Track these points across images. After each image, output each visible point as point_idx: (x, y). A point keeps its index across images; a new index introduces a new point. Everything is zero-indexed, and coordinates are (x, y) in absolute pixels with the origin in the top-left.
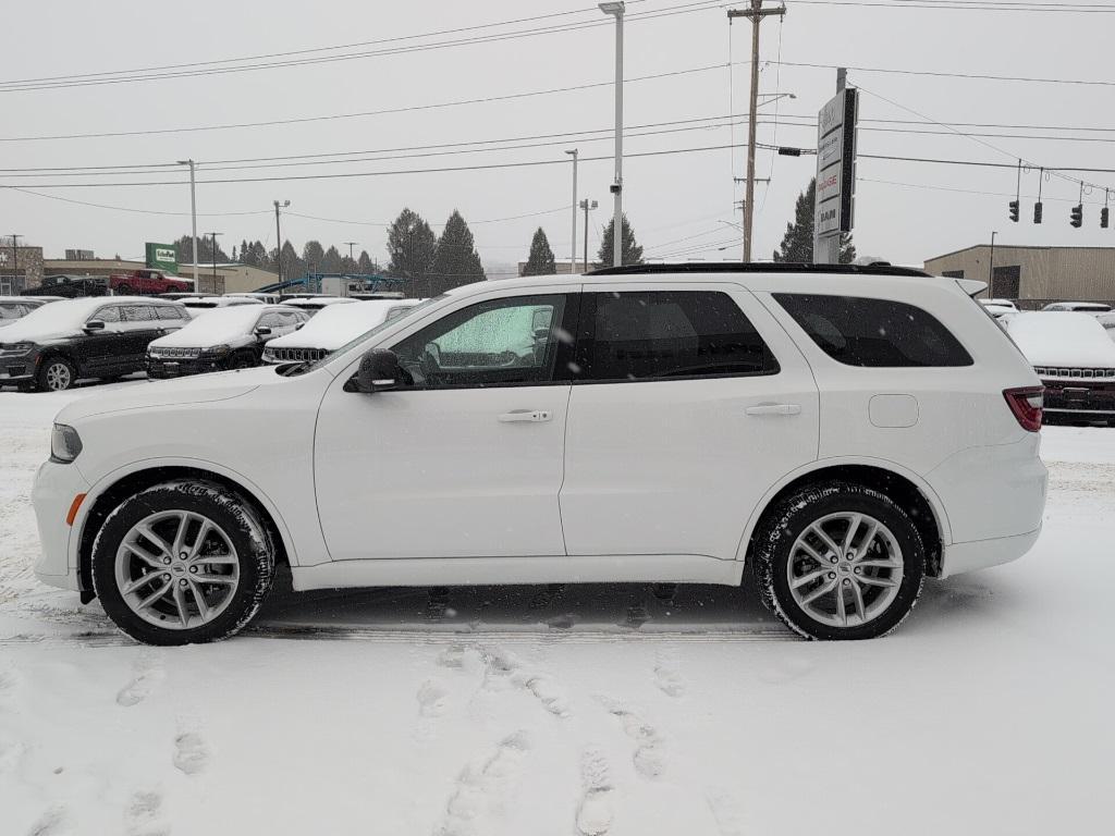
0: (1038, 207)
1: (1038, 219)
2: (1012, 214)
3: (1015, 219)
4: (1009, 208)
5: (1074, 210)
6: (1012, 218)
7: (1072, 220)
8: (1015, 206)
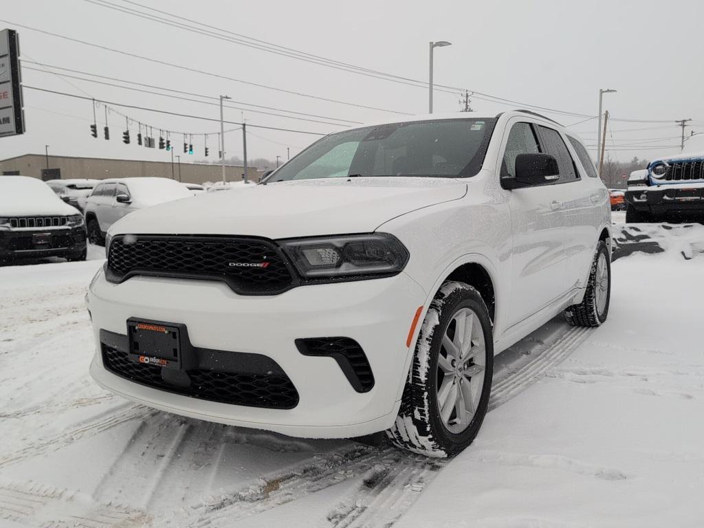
0: (106, 129)
1: (107, 137)
2: (93, 133)
3: (95, 136)
4: (91, 129)
5: (124, 134)
6: (93, 135)
7: (124, 139)
8: (94, 128)
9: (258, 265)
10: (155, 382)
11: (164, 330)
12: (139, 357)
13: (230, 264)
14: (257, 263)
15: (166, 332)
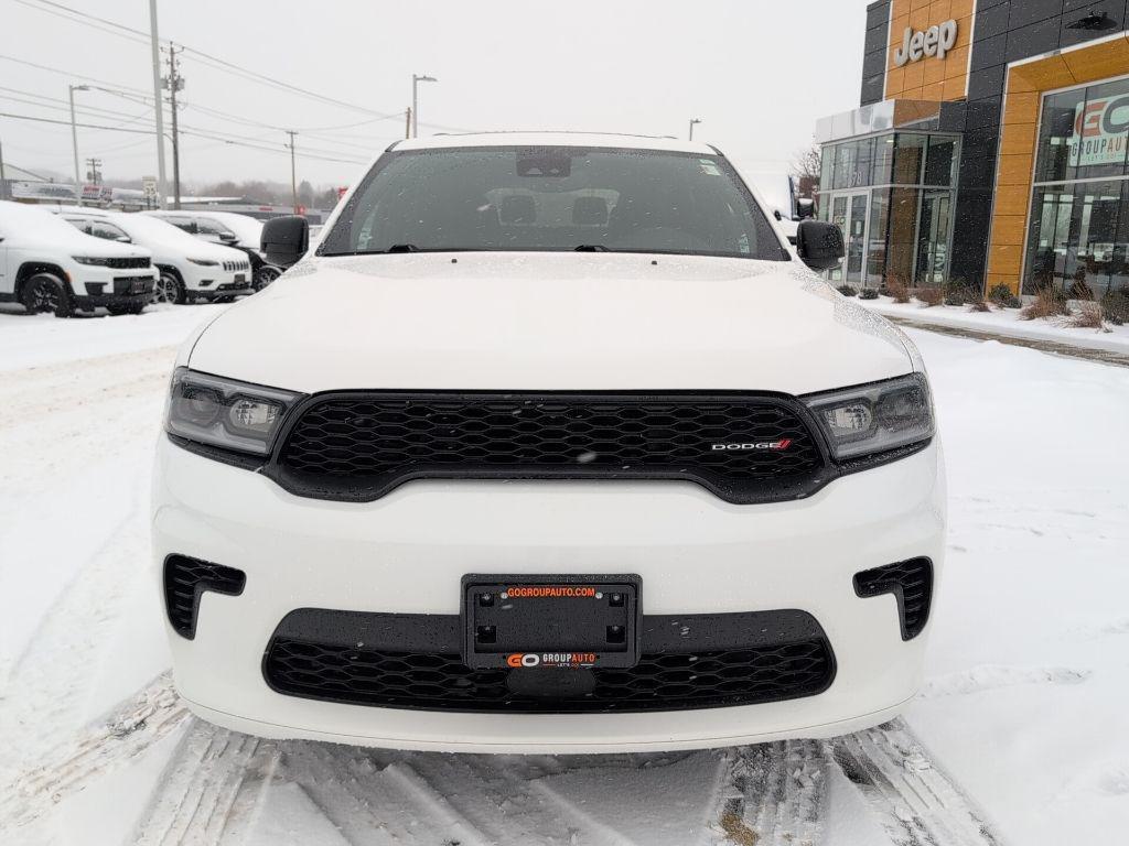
9: (771, 445)
10: (480, 699)
11: (590, 591)
12: (504, 657)
13: (714, 447)
14: (770, 441)
15: (599, 596)
